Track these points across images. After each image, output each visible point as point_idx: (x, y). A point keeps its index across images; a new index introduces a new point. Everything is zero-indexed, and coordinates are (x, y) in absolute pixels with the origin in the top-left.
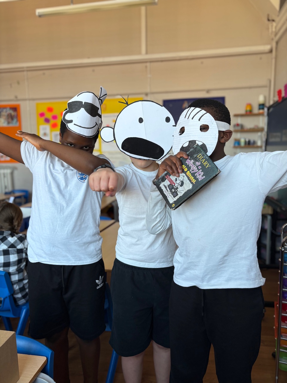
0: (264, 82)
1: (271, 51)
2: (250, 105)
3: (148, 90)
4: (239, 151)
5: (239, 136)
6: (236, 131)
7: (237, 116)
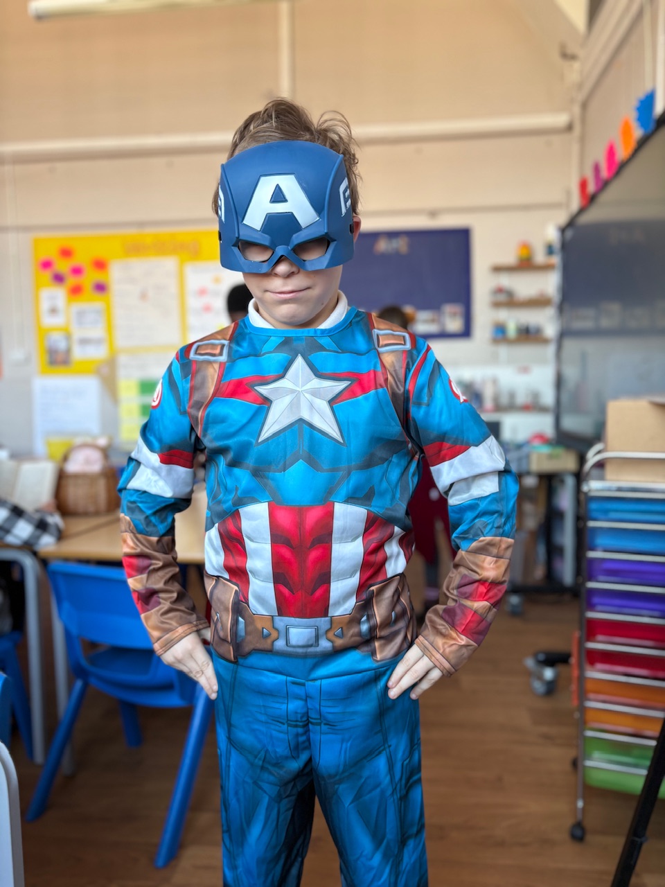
0: (556, 195)
1: (569, 128)
2: (526, 246)
4: (503, 350)
5: (504, 315)
6: (497, 305)
7: (498, 269)
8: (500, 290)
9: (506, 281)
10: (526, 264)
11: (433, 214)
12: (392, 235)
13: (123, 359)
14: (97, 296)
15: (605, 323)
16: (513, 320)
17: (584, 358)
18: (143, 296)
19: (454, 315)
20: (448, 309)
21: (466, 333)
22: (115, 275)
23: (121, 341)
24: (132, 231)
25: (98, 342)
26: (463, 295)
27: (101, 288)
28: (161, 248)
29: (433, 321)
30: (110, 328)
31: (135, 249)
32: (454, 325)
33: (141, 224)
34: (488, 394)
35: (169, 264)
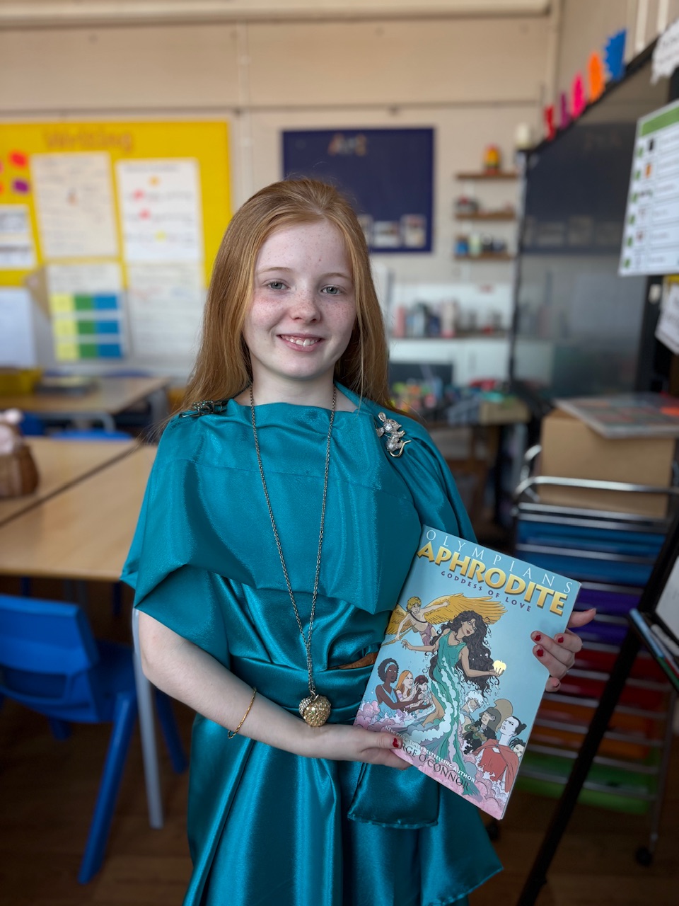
0: (530, 92)
1: (547, 12)
2: (495, 151)
3: (241, 100)
4: (466, 268)
5: (467, 228)
6: (460, 217)
7: (463, 177)
8: (463, 202)
9: (470, 190)
10: (493, 172)
11: (394, 109)
12: (349, 133)
13: (53, 271)
14: (19, 196)
15: (575, 239)
16: (477, 234)
17: (549, 278)
18: (72, 198)
19: (415, 226)
20: (408, 220)
21: (427, 247)
22: (37, 172)
23: (50, 251)
24: (54, 120)
25: (24, 250)
26: (424, 206)
27: (22, 187)
28: (89, 141)
29: (392, 233)
30: (36, 234)
31: (58, 142)
32: (414, 237)
33: (64, 112)
34: (448, 318)
35: (99, 160)
